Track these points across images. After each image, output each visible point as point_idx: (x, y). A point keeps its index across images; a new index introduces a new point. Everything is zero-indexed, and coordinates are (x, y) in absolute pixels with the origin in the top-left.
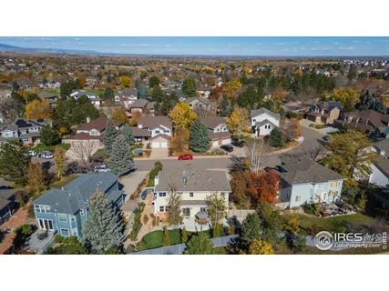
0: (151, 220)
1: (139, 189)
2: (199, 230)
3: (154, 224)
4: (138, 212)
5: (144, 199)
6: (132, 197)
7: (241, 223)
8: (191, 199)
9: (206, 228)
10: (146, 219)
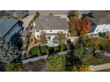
0: (34, 40)
1: (30, 25)
2: (54, 46)
3: (35, 43)
4: (28, 36)
5: (31, 30)
6: (27, 29)
7: (72, 42)
8: (51, 33)
9: (57, 45)
10: (32, 40)
